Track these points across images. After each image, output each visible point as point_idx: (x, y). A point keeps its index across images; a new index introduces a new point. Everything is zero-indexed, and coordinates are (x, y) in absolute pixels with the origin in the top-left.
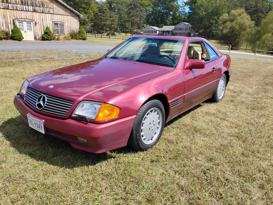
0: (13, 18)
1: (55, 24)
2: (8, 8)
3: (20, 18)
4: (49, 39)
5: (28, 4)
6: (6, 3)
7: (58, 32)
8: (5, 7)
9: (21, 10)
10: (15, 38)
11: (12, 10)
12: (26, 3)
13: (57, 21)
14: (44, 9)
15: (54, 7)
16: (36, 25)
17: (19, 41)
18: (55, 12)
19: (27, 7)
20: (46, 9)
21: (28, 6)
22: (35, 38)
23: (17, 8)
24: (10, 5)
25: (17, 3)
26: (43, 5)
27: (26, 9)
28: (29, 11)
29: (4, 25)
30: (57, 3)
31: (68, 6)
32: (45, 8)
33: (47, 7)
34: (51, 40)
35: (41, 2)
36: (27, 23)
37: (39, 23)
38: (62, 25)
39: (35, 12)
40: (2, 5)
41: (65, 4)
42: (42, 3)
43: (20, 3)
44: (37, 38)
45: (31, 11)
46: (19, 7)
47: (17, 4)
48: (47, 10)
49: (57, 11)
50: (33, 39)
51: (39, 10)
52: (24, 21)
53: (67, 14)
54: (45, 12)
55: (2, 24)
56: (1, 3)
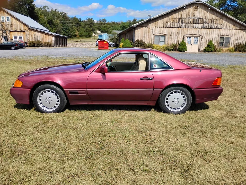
0: (184, 35)
1: (221, 38)
2: (181, 27)
3: (190, 34)
4: (209, 51)
5: (198, 22)
6: (181, 23)
7: (222, 44)
8: (180, 26)
9: (192, 28)
10: (180, 50)
11: (184, 29)
12: (197, 22)
13: (223, 35)
15: (223, 23)
16: (202, 39)
17: (182, 52)
18: (223, 27)
19: (197, 25)
21: (198, 24)
22: (199, 50)
23: (188, 26)
24: (183, 25)
25: (189, 22)
26: (212, 22)
27: (196, 27)
28: (198, 28)
29: (176, 40)
30: (227, 19)
31: (238, 21)
32: (214, 24)
33: (216, 23)
34: (210, 52)
35: (210, 19)
36: (195, 38)
37: (205, 37)
38: (228, 38)
39: (203, 28)
40: (178, 25)
41: (235, 19)
42: (212, 21)
43: (192, 22)
44: (201, 50)
45: (200, 28)
46: (191, 25)
49: (226, 26)
50: (197, 51)
51: (207, 27)
52: (192, 36)
53: (235, 28)
54: (213, 27)
55: (174, 39)
56: (177, 24)
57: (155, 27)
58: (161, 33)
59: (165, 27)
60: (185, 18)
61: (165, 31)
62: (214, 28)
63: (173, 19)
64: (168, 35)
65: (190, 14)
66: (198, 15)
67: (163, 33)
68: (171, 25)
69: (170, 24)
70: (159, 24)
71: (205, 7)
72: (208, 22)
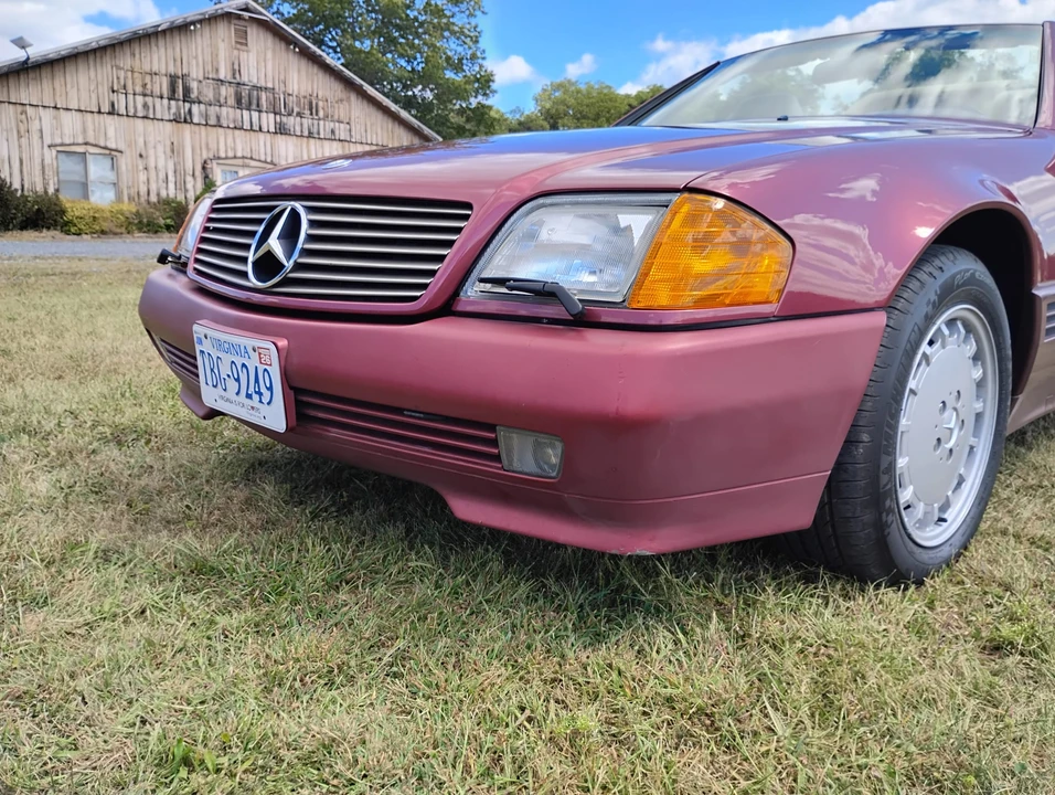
0: (205, 156)
2: (188, 117)
3: (231, 154)
5: (258, 106)
6: (184, 101)
8: (180, 114)
9: (235, 128)
11: (203, 128)
12: (255, 102)
14: (316, 122)
15: (353, 119)
18: (356, 136)
19: (255, 115)
20: (322, 123)
21: (260, 111)
23: (218, 118)
24: (195, 108)
25: (219, 101)
26: (312, 108)
27: (251, 126)
28: (260, 131)
29: (171, 178)
30: (365, 103)
31: (403, 115)
32: (319, 119)
33: (326, 117)
35: (305, 97)
39: (281, 134)
40: (169, 108)
43: (232, 101)
45: (268, 132)
46: (229, 114)
47: (220, 106)
48: (325, 127)
49: (363, 130)
51: (298, 129)
52: (242, 166)
53: (396, 141)
54: (319, 133)
55: (162, 175)
56: (165, 101)
57: (55, 107)
58: (92, 141)
59: (109, 113)
60: (201, 78)
61: (111, 133)
62: (322, 136)
63: (143, 79)
64: (128, 153)
65: (218, 62)
66: (253, 72)
67: (102, 144)
68: (140, 107)
69: (130, 97)
70: (73, 93)
71: (277, 41)
72: (296, 110)
